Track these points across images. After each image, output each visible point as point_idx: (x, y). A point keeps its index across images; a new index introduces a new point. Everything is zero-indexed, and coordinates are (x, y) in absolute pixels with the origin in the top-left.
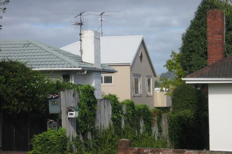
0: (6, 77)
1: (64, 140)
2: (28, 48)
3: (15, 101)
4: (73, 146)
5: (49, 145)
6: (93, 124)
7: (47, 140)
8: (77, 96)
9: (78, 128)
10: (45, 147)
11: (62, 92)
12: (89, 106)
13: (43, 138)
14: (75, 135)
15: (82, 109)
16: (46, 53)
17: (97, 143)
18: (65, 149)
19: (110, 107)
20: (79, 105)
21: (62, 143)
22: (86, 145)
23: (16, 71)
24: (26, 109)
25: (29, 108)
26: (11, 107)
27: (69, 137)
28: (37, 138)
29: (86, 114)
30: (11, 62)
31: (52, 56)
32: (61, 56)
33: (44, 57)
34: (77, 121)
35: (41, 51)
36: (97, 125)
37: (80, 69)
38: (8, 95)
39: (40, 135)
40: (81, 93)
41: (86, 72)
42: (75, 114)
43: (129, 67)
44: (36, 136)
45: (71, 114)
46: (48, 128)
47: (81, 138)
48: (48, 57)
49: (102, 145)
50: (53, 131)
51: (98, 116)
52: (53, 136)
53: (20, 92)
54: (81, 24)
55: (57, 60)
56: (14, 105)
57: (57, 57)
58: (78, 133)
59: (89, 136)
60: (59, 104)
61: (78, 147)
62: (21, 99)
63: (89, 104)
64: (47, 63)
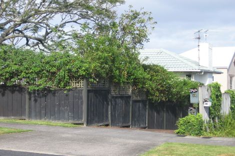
0: (151, 76)
1: (201, 123)
2: (161, 55)
3: (157, 94)
4: (207, 127)
5: (190, 126)
6: (219, 111)
7: (189, 122)
8: (209, 91)
9: (210, 114)
10: (187, 127)
11: (200, 88)
12: (217, 98)
13: (185, 121)
14: (208, 119)
15: (213, 100)
16: (174, 59)
17: (221, 125)
18: (202, 129)
19: (230, 99)
20: (211, 97)
21: (199, 124)
22: (215, 127)
23: (158, 72)
24: (164, 99)
25: (166, 99)
26: (154, 98)
27: (204, 121)
28: (181, 120)
29: (215, 104)
30: (154, 65)
31: (178, 61)
32: (185, 61)
33: (173, 61)
34: (209, 109)
35: (170, 57)
36: (222, 112)
37: (200, 71)
38: (152, 89)
39: (183, 118)
40: (212, 89)
41: (203, 73)
42: (209, 104)
43: (226, 70)
44: (181, 119)
45: (206, 104)
46: (189, 114)
47: (212, 121)
48: (175, 61)
49: (225, 126)
50: (192, 116)
51: (222, 106)
52: (193, 119)
53: (161, 87)
54: (199, 38)
55: (182, 64)
56: (156, 96)
57: (182, 62)
58: (210, 118)
59: (217, 120)
60: (197, 97)
61: (209, 128)
62: (161, 92)
63: (217, 96)
64: (175, 66)
